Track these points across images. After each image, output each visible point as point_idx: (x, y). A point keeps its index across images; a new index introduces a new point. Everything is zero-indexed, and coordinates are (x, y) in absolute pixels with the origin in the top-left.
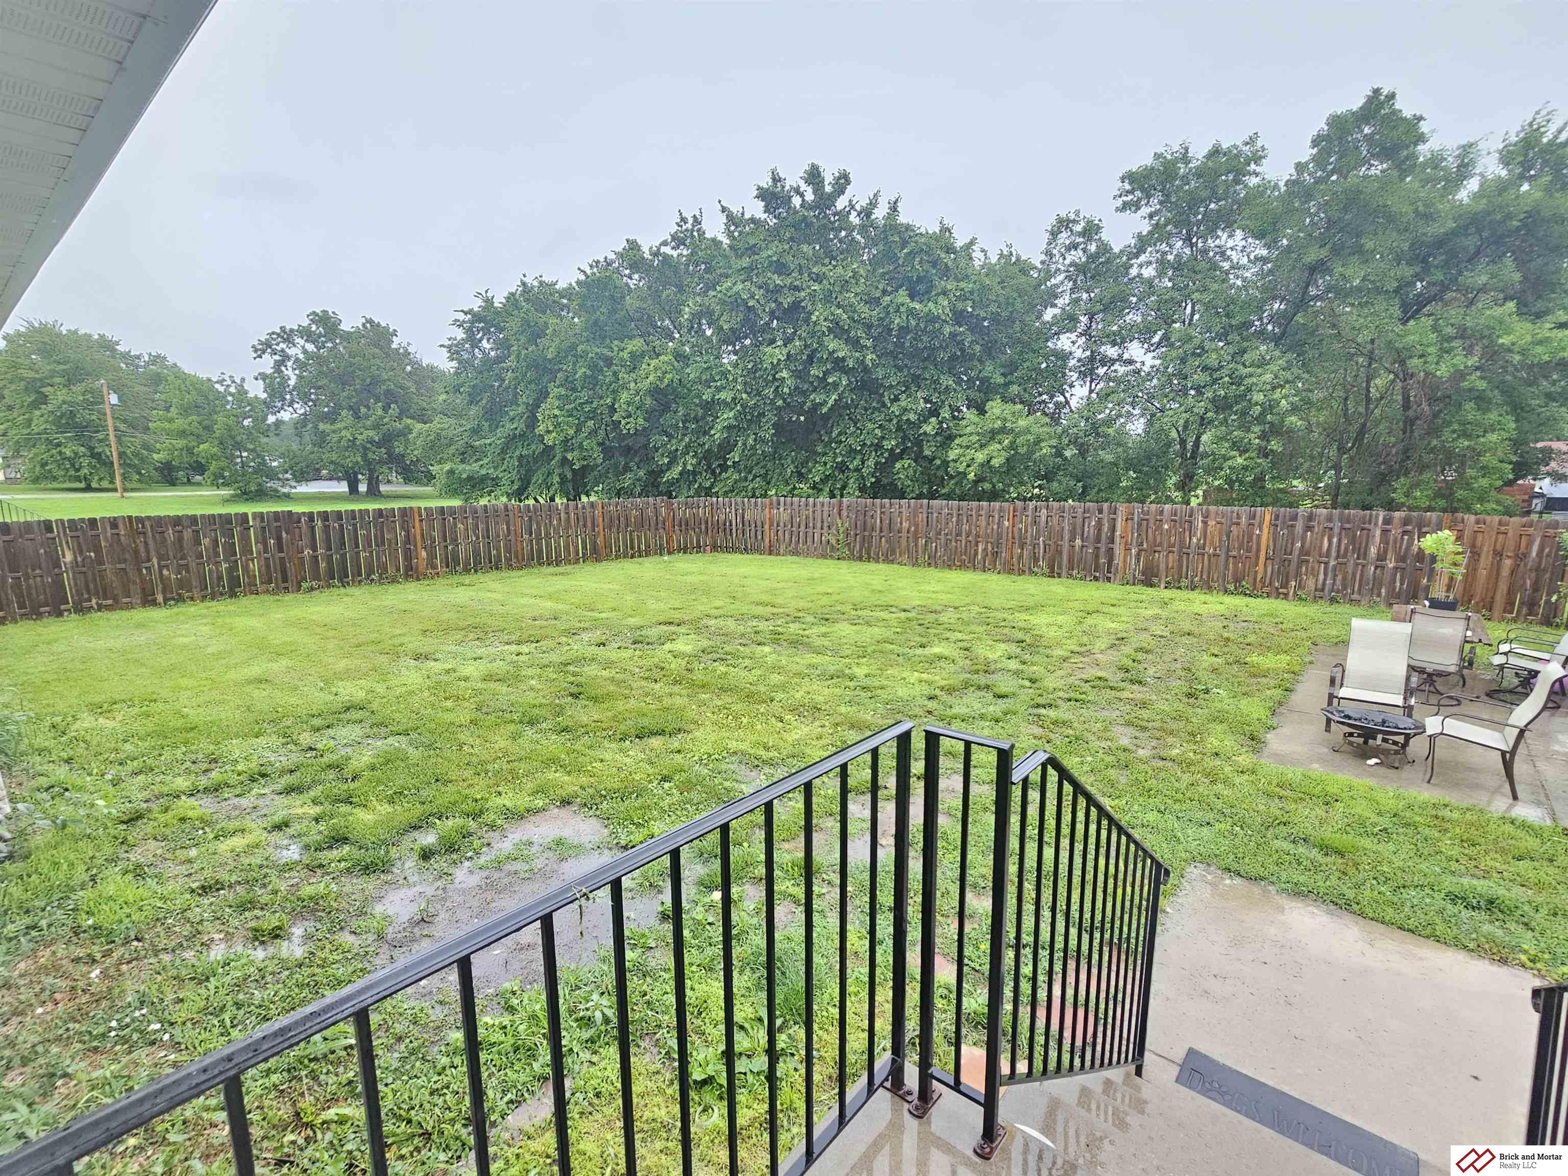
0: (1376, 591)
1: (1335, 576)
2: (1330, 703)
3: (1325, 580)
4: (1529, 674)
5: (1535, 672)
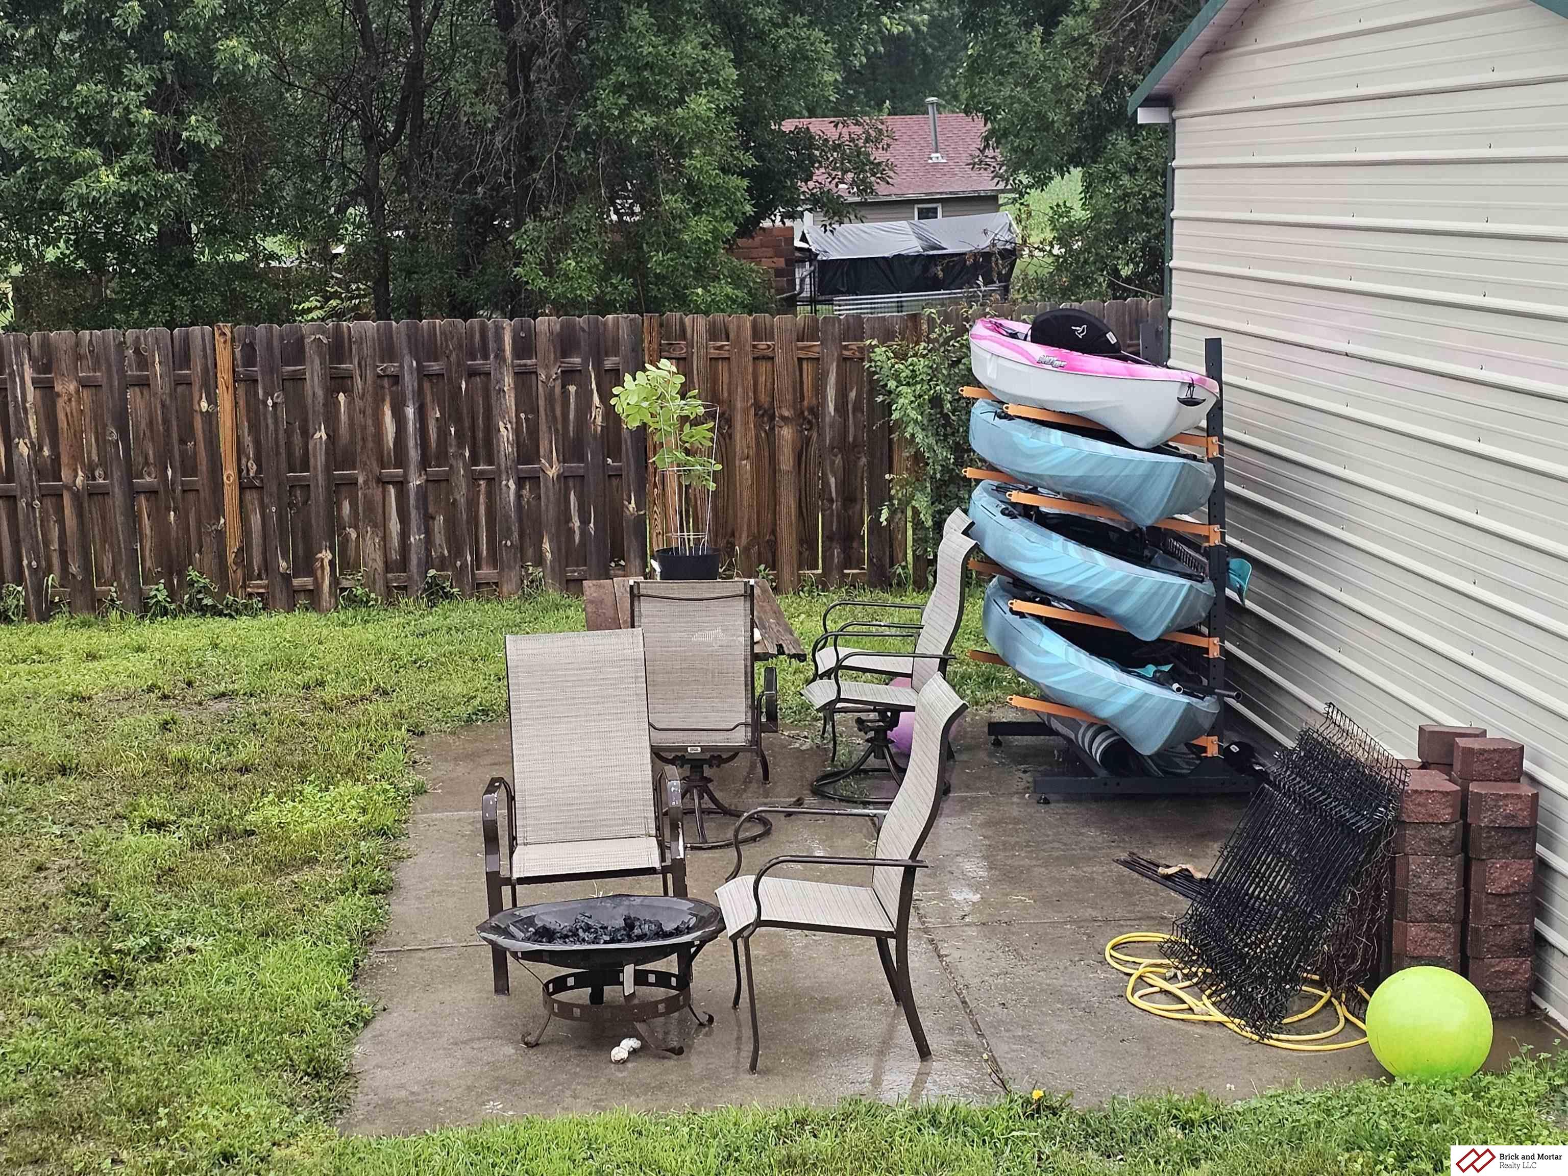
0: (530, 552)
1: (428, 518)
2: (495, 906)
3: (404, 535)
4: (883, 717)
5: (897, 710)
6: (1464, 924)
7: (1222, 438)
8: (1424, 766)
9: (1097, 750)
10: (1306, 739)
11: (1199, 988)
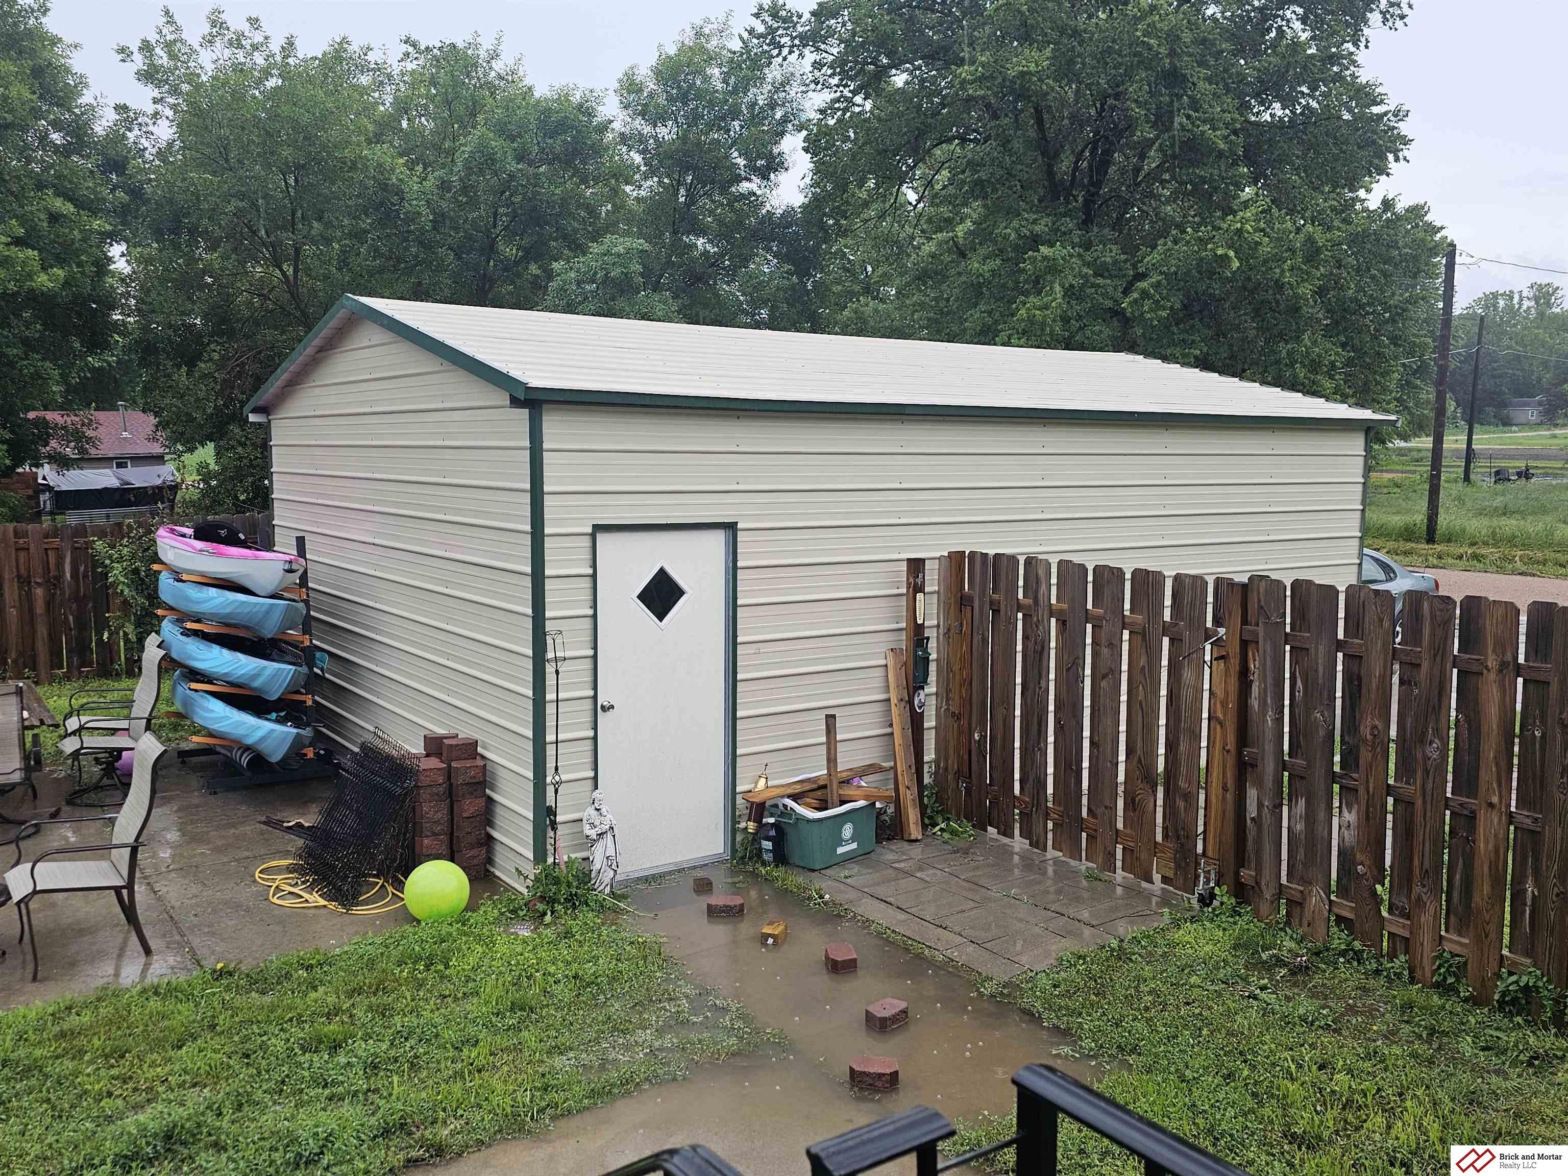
4: (111, 755)
5: (120, 751)
6: (452, 834)
7: (308, 588)
8: (427, 756)
9: (244, 761)
10: (363, 746)
11: (310, 889)
